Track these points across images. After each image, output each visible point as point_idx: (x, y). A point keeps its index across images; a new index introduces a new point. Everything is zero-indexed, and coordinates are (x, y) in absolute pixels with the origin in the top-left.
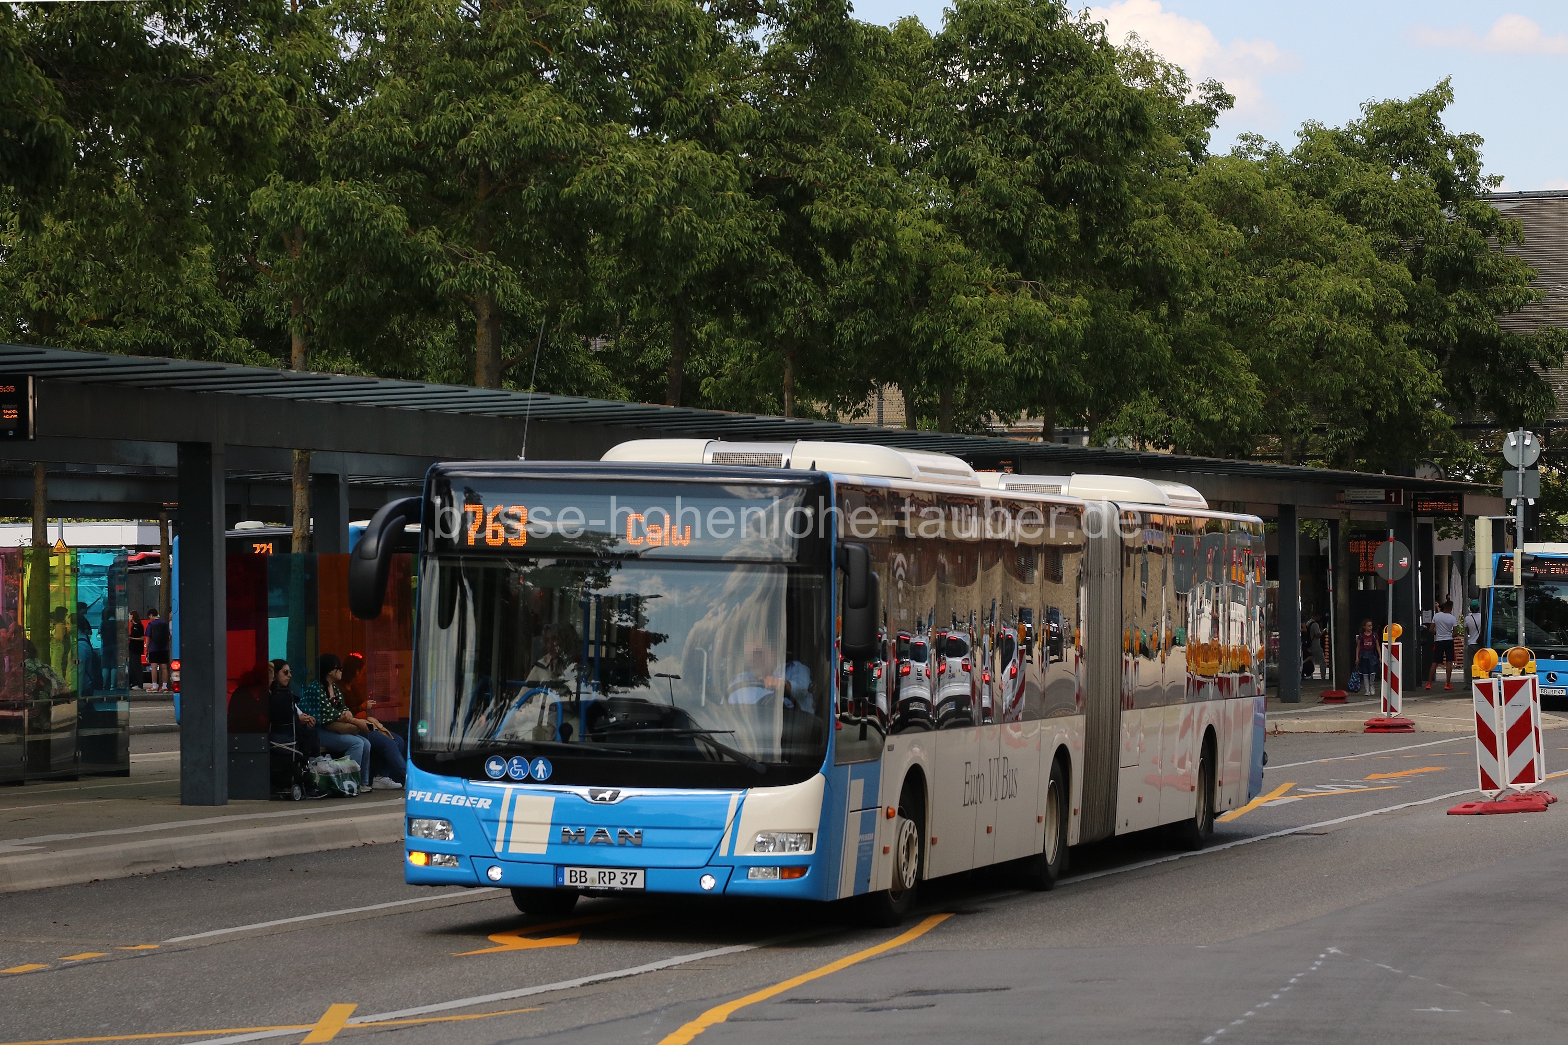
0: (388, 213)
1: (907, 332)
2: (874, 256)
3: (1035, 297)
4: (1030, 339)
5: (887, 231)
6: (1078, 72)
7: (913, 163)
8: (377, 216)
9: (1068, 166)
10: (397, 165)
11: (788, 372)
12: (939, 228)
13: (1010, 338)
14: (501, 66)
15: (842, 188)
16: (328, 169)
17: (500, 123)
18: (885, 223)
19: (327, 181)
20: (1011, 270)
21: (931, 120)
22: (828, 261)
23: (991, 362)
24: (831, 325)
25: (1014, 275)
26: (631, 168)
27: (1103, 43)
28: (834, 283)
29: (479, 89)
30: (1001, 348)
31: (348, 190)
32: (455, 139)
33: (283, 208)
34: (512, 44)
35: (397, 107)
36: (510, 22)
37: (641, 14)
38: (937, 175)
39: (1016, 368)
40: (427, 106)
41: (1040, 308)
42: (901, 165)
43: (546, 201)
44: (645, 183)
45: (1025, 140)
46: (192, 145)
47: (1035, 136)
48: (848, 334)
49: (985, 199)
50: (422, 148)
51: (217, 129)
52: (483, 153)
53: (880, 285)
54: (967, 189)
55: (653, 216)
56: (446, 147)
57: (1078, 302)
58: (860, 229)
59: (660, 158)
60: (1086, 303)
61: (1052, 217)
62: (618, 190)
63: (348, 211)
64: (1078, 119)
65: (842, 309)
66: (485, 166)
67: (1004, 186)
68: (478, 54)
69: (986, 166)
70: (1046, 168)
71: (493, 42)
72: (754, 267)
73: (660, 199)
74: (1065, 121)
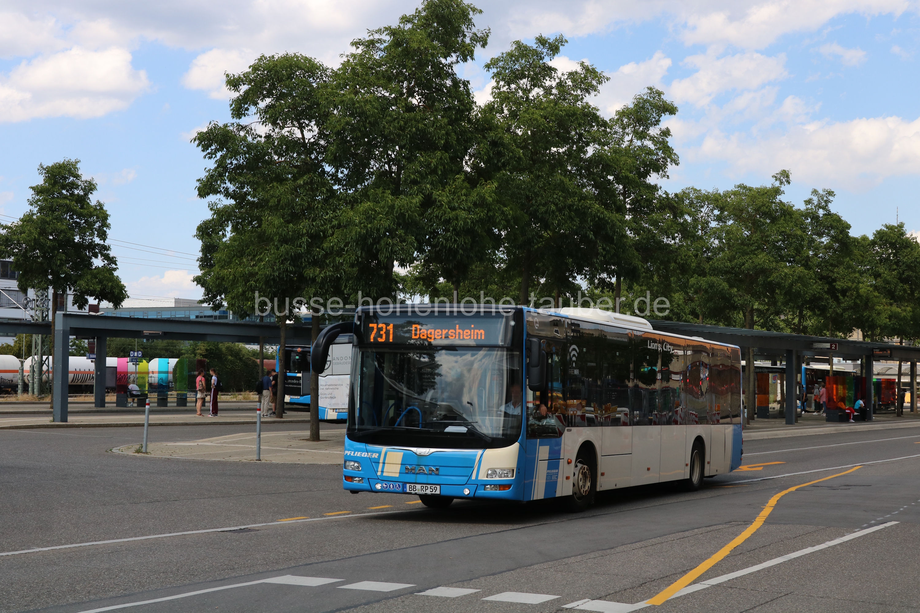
0: (724, 284)
1: (862, 316)
2: (853, 296)
3: (897, 307)
4: (896, 318)
5: (857, 289)
6: (909, 249)
7: (865, 272)
8: (720, 285)
9: (906, 273)
10: (726, 273)
11: (830, 325)
12: (871, 289)
13: (890, 317)
14: (754, 248)
15: (844, 279)
16: (709, 273)
17: (753, 262)
18: (856, 287)
19: (708, 276)
20: (891, 300)
21: (869, 261)
22: (841, 297)
23: (885, 324)
24: (842, 314)
25: (891, 301)
26: (786, 274)
27: (916, 242)
28: (843, 303)
29: (747, 254)
30: (888, 320)
31: (714, 279)
32: (741, 266)
33: (697, 283)
34: (756, 242)
35: (726, 258)
36: (756, 237)
37: (790, 235)
38: (870, 275)
39: (892, 325)
40: (734, 258)
41: (899, 310)
42: (861, 273)
43: (764, 282)
44: (789, 278)
45: (895, 267)
46: (671, 268)
47: (897, 265)
48: (847, 316)
49: (884, 281)
50: (733, 268)
51: (678, 264)
52: (748, 270)
53: (855, 303)
54: (879, 279)
55: (791, 285)
56: (739, 268)
57: (909, 309)
58: (849, 289)
59: (794, 271)
60: (911, 309)
61: (902, 286)
62: (782, 279)
63: (713, 284)
64: (909, 261)
65: (845, 310)
66: (748, 273)
67: (888, 278)
68: (748, 245)
69: (884, 273)
70: (900, 274)
71: (752, 242)
72: (821, 299)
73: (793, 281)
74: (906, 262)
